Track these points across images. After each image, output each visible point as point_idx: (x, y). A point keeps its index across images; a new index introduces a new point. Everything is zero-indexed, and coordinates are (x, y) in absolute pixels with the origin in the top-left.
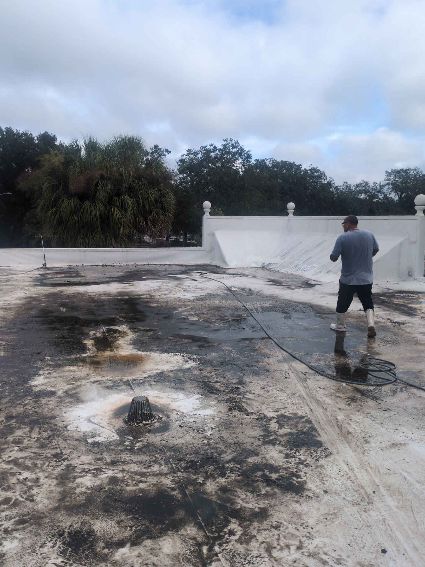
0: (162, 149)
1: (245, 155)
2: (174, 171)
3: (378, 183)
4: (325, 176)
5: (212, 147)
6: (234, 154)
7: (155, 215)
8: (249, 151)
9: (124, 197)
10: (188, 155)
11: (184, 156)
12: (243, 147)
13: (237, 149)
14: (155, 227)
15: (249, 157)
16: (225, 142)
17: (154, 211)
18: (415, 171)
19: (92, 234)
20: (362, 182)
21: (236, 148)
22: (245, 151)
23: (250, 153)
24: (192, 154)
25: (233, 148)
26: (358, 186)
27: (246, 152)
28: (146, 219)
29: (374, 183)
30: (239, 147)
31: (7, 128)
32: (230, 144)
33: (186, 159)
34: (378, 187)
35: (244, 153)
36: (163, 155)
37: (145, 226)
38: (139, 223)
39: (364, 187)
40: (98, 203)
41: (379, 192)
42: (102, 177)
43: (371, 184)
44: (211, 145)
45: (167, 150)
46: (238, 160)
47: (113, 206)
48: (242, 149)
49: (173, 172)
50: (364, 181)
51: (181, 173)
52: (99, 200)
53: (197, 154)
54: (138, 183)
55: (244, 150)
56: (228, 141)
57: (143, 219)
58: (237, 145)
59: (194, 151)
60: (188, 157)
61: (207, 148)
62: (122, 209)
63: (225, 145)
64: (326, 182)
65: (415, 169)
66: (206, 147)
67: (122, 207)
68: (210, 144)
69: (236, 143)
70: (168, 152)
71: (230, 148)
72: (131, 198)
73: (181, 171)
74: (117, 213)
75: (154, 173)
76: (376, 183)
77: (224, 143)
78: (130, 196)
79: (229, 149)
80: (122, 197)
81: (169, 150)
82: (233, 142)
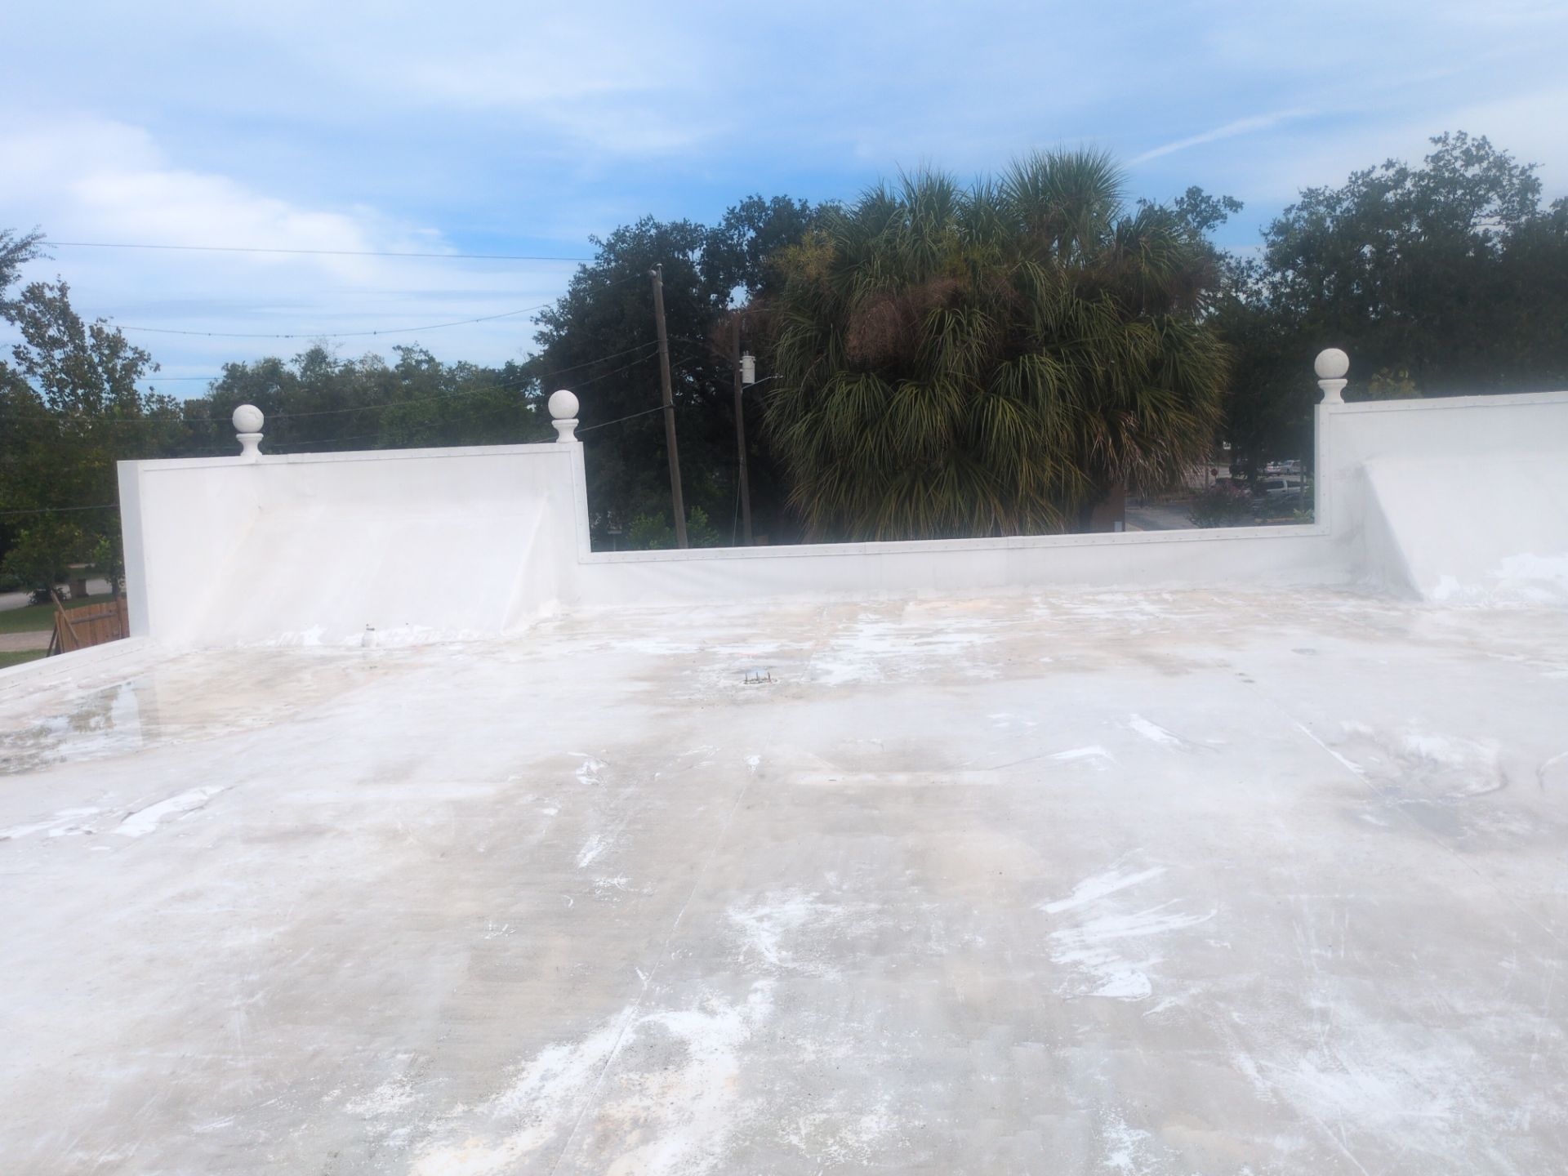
0: (1214, 199)
1: (1515, 181)
2: (1254, 264)
5: (1391, 172)
6: (1472, 185)
7: (1149, 412)
8: (1531, 167)
9: (1031, 358)
10: (1304, 207)
11: (1294, 211)
12: (1507, 155)
13: (1485, 164)
14: (1146, 453)
15: (1530, 186)
16: (1439, 147)
17: (1144, 399)
19: (927, 490)
21: (1480, 160)
22: (1516, 167)
23: (1534, 174)
24: (1319, 203)
25: (1468, 164)
27: (1516, 172)
28: (1114, 430)
30: (1491, 159)
31: (776, 200)
32: (1456, 153)
33: (1296, 220)
35: (1511, 176)
36: (1217, 218)
37: (1111, 451)
38: (1091, 444)
40: (943, 387)
42: (956, 300)
44: (1389, 165)
45: (1230, 198)
46: (1488, 201)
47: (994, 391)
48: (1501, 163)
49: (1251, 268)
51: (1275, 270)
52: (946, 375)
53: (1339, 201)
54: (1087, 309)
55: (1513, 163)
56: (1451, 141)
57: (1103, 428)
58: (1482, 152)
59: (1327, 194)
60: (1305, 214)
61: (1374, 176)
62: (1025, 400)
63: (1436, 158)
66: (1370, 172)
67: (1027, 392)
68: (1384, 162)
69: (1479, 147)
70: (1234, 205)
71: (1458, 164)
72: (1059, 359)
73: (1279, 260)
74: (1005, 415)
75: (1145, 269)
77: (1434, 149)
78: (1056, 354)
79: (1454, 170)
80: (1024, 360)
81: (1237, 198)
82: (1469, 142)
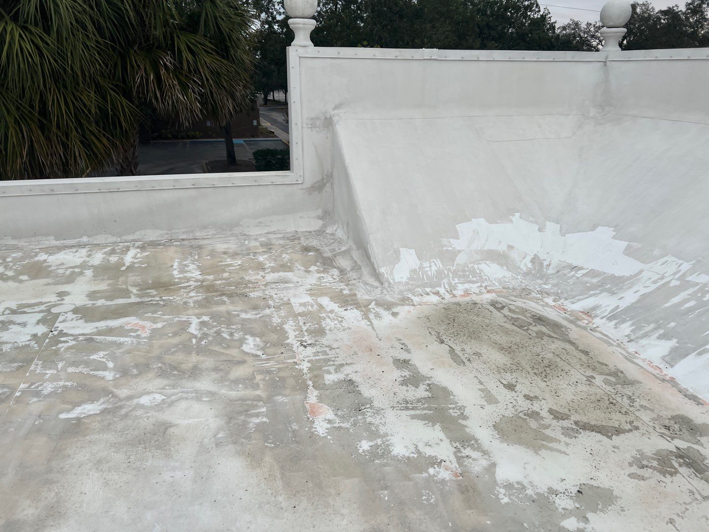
3: (593, 23)
4: (537, 5)
17: (180, 42)
18: (643, 7)
20: (571, 23)
26: (564, 28)
28: (154, 68)
29: (588, 23)
34: (592, 29)
37: (153, 86)
39: (573, 29)
41: (593, 36)
43: (583, 26)
50: (574, 21)
64: (539, 16)
65: (644, 5)
76: (591, 24)
